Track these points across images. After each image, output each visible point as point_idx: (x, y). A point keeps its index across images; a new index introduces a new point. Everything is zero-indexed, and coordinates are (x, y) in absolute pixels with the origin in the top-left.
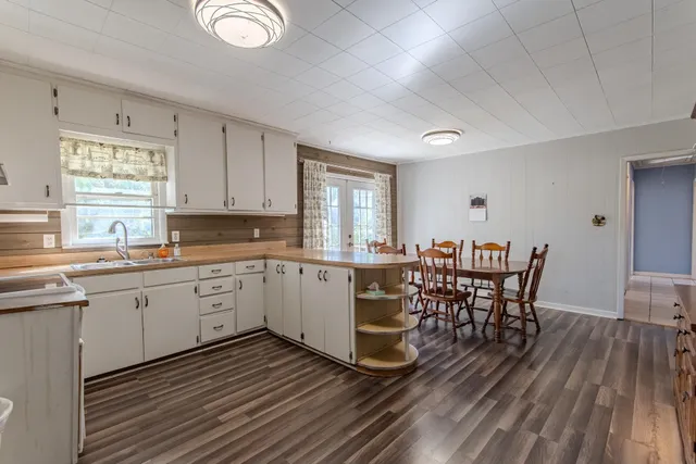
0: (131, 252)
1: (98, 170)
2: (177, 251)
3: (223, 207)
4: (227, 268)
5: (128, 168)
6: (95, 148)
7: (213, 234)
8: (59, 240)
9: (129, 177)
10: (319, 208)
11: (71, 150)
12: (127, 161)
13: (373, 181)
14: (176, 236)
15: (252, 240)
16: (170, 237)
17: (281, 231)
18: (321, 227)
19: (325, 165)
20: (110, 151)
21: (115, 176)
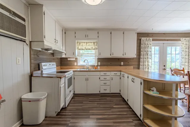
0: (89, 67)
1: (84, 48)
2: (99, 67)
3: (110, 56)
4: (108, 73)
5: (89, 47)
6: (83, 43)
7: (109, 63)
8: (77, 64)
9: (89, 49)
10: (147, 55)
11: (79, 45)
12: (89, 46)
13: (180, 42)
14: (99, 63)
15: (121, 65)
16: (98, 64)
17: (131, 63)
18: (148, 62)
19: (151, 39)
20: (86, 44)
21: (87, 49)
